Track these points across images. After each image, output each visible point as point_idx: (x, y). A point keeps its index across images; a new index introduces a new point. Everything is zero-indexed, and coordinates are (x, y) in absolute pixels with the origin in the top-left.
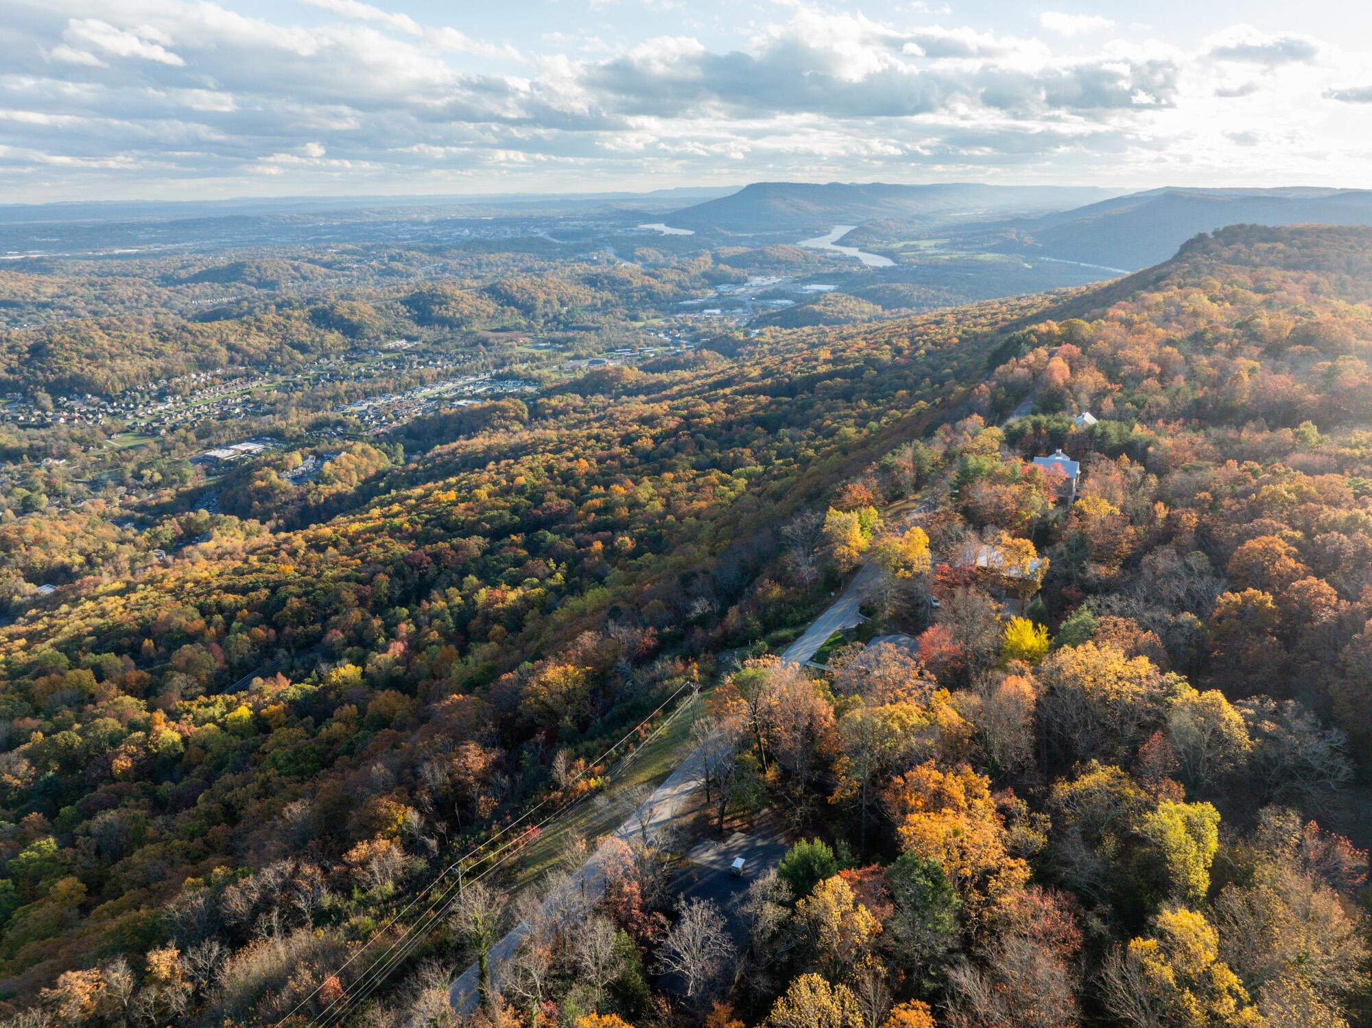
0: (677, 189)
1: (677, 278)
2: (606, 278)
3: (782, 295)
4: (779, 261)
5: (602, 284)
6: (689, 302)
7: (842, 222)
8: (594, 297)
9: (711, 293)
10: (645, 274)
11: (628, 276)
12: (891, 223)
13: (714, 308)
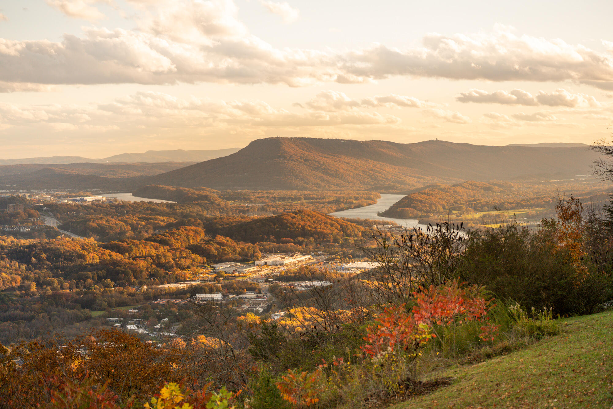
0: (149, 152)
1: (153, 252)
2: (45, 251)
3: (314, 277)
4: (305, 233)
5: (39, 259)
6: (173, 286)
7: (389, 190)
8: (26, 278)
9: (205, 273)
10: (105, 247)
11: (78, 248)
12: (459, 189)
13: (211, 291)
